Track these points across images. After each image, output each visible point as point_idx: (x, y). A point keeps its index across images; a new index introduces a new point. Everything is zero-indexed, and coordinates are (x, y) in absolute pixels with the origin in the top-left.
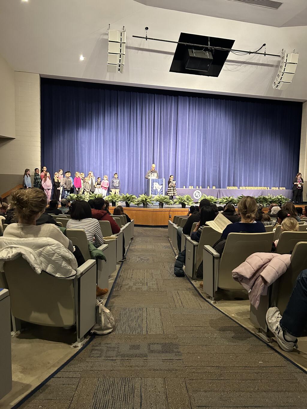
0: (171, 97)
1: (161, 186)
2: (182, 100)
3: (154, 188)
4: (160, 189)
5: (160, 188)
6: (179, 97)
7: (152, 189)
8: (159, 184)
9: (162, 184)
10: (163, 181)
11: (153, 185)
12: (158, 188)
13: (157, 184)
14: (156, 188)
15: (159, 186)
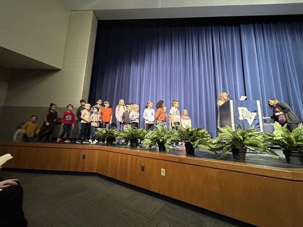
0: (230, 28)
2: (245, 28)
4: (252, 120)
5: (253, 118)
6: (241, 25)
7: (237, 118)
8: (249, 110)
9: (255, 111)
10: (257, 104)
11: (236, 112)
12: (248, 118)
13: (246, 110)
14: (244, 118)
15: (249, 113)
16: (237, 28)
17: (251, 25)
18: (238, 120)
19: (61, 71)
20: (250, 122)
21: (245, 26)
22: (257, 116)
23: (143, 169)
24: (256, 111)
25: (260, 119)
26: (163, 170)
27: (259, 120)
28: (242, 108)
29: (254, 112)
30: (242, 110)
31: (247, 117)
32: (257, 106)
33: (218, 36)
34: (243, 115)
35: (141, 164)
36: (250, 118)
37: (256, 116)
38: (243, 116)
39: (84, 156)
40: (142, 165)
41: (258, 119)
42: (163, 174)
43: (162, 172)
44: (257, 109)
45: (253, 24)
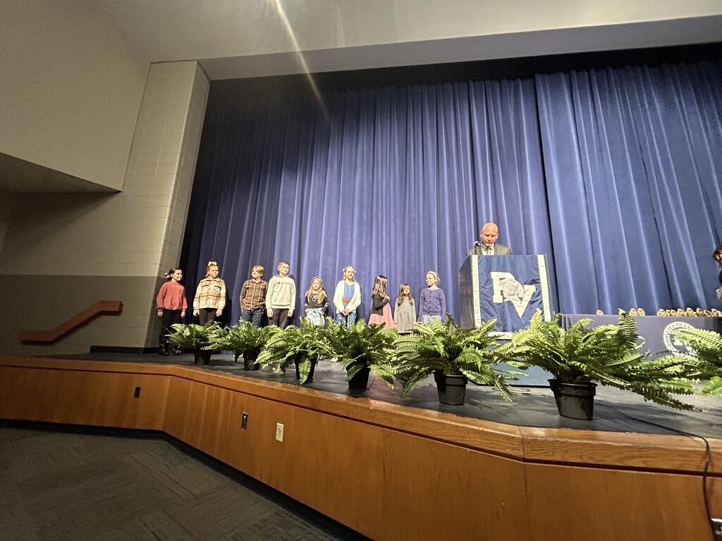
0: (513, 84)
1: (532, 289)
2: (547, 83)
3: (497, 299)
4: (525, 304)
5: (528, 298)
6: (538, 77)
7: (487, 300)
8: (517, 279)
9: (534, 280)
10: (538, 265)
11: (487, 283)
12: (516, 297)
13: (511, 280)
14: (504, 298)
15: (517, 287)
16: (529, 82)
17: (562, 75)
18: (491, 303)
19: (120, 194)
20: (520, 309)
21: (546, 77)
22: (537, 293)
23: (244, 425)
24: (535, 282)
25: (544, 302)
26: (280, 426)
27: (541, 302)
28: (501, 275)
29: (530, 284)
30: (501, 279)
31: (511, 295)
32: (537, 270)
33: (484, 102)
34: (502, 291)
35: (242, 412)
36: (521, 299)
37: (534, 294)
38: (502, 294)
39: (138, 390)
40: (244, 415)
41: (539, 301)
42: (280, 437)
43: (278, 432)
44: (539, 276)
45: (567, 71)
